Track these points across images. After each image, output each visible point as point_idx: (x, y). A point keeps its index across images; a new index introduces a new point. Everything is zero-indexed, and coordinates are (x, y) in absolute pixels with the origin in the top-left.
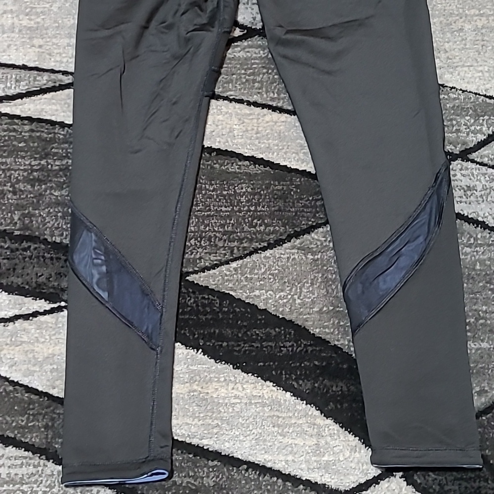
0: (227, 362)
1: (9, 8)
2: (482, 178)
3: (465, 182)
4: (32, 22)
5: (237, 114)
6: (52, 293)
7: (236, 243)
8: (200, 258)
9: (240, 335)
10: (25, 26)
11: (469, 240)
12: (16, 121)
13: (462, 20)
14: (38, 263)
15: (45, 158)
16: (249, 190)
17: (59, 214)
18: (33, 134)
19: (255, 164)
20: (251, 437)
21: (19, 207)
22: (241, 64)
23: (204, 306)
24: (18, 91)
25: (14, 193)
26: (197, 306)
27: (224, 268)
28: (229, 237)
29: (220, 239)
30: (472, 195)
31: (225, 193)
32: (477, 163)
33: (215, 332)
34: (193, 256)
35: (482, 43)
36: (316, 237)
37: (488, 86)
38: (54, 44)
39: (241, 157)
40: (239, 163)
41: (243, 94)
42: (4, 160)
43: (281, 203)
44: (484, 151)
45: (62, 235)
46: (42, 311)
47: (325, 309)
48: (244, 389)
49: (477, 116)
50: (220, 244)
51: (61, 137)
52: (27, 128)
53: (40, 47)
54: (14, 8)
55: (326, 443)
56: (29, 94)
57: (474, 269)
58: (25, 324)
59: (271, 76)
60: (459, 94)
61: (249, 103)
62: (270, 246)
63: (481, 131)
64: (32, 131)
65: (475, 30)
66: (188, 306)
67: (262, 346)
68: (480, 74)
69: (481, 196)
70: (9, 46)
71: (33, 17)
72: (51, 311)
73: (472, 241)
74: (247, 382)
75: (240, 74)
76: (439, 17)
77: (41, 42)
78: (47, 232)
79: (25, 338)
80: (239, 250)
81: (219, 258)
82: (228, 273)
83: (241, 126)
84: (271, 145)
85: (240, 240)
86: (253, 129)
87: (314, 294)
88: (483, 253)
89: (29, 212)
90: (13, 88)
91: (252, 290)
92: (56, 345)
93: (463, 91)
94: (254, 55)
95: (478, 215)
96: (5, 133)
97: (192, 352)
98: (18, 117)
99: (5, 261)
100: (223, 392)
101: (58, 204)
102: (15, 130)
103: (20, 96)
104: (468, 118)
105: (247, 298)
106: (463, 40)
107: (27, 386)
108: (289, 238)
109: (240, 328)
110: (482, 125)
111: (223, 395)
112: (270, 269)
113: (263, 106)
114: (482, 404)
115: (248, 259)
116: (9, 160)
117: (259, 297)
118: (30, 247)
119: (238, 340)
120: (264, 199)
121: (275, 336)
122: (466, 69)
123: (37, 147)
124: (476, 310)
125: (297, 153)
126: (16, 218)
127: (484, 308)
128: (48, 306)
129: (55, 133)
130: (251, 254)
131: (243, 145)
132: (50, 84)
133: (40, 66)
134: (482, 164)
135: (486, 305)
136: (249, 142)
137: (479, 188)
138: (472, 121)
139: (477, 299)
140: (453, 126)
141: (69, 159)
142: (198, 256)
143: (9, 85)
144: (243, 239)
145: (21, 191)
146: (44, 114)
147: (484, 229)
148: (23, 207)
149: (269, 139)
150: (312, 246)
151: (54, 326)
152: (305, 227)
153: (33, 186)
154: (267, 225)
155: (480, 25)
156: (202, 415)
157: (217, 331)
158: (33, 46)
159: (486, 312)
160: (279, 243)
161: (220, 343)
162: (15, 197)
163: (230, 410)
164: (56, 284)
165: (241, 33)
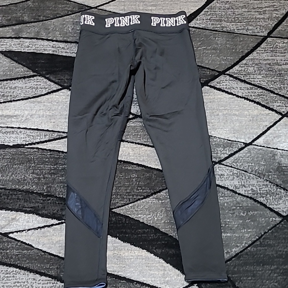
0: (128, 243)
1: (42, 108)
2: (227, 171)
3: (220, 173)
4: (51, 113)
5: (131, 147)
6: (59, 217)
7: (131, 197)
8: (117, 203)
9: (133, 232)
10: (48, 115)
11: (222, 194)
12: (45, 151)
13: (218, 111)
14: (53, 205)
15: (56, 165)
16: (136, 176)
17: (62, 187)
18: (51, 156)
19: (138, 166)
20: (138, 271)
21: (45, 184)
22: (132, 128)
23: (119, 221)
24: (45, 139)
25: (44, 178)
26: (116, 221)
27: (126, 206)
28: (128, 194)
29: (125, 195)
30: (223, 177)
31: (127, 177)
32: (225, 165)
33: (123, 231)
34: (114, 202)
35: (226, 120)
36: (162, 194)
37: (229, 136)
38: (59, 121)
39: (133, 164)
40: (133, 166)
41: (133, 140)
42: (40, 166)
43: (148, 181)
44: (227, 161)
45: (63, 194)
46: (55, 224)
47: (166, 221)
48: (135, 253)
49: (224, 147)
50: (125, 197)
51: (62, 157)
52: (49, 153)
53: (54, 122)
54: (44, 108)
55: (167, 273)
56: (50, 141)
57: (224, 206)
58: (49, 229)
59: (144, 133)
60: (217, 139)
61: (136, 143)
62: (145, 198)
63: (226, 153)
64: (51, 155)
65: (223, 115)
66: (112, 221)
67: (142, 236)
68: (225, 132)
69: (226, 178)
70: (42, 123)
71: (51, 111)
72: (59, 224)
73: (223, 195)
74: (136, 250)
75: (132, 132)
76: (209, 110)
77: (54, 121)
78: (57, 193)
79: (48, 234)
80: (132, 199)
81: (124, 202)
82: (128, 208)
83: (133, 152)
84: (145, 159)
85: (133, 195)
86: (137, 153)
87: (162, 216)
88: (227, 199)
89: (50, 186)
90: (43, 138)
91: (138, 215)
92: (61, 237)
93: (219, 138)
94: (138, 125)
95: (225, 185)
96: (40, 156)
97: (114, 239)
98: (45, 149)
99: (41, 204)
100: (126, 254)
101: (61, 182)
102: (44, 154)
103: (46, 141)
104: (221, 148)
105: (136, 218)
106: (218, 119)
107: (49, 253)
108: (152, 195)
109: (133, 229)
110: (226, 151)
111: (126, 255)
112: (145, 206)
113: (141, 144)
114: (228, 257)
115: (136, 203)
116: (42, 166)
117: (140, 217)
118: (50, 199)
119: (132, 234)
120: (142, 179)
121: (147, 232)
122: (220, 130)
123: (53, 161)
124: (225, 221)
125: (155, 162)
126: (45, 188)
127: (228, 220)
128: (57, 222)
129: (60, 155)
130: (137, 201)
131: (134, 159)
132: (58, 137)
133: (54, 130)
134: (226, 166)
135: (229, 219)
136: (136, 158)
137: (226, 175)
138: (223, 149)
139: (226, 217)
140: (215, 151)
141: (65, 165)
142: (116, 202)
143: (42, 137)
144: (134, 195)
145: (47, 177)
146: (55, 148)
147: (228, 190)
148: (47, 184)
149: (143, 157)
150: (161, 197)
151: (60, 229)
152: (158, 190)
153: (51, 176)
154: (143, 190)
155: (225, 113)
156: (118, 263)
157: (124, 231)
158: (51, 122)
159: (229, 222)
160: (148, 196)
161: (125, 235)
162: (44, 180)
163: (130, 261)
164: (61, 213)
165: (133, 117)
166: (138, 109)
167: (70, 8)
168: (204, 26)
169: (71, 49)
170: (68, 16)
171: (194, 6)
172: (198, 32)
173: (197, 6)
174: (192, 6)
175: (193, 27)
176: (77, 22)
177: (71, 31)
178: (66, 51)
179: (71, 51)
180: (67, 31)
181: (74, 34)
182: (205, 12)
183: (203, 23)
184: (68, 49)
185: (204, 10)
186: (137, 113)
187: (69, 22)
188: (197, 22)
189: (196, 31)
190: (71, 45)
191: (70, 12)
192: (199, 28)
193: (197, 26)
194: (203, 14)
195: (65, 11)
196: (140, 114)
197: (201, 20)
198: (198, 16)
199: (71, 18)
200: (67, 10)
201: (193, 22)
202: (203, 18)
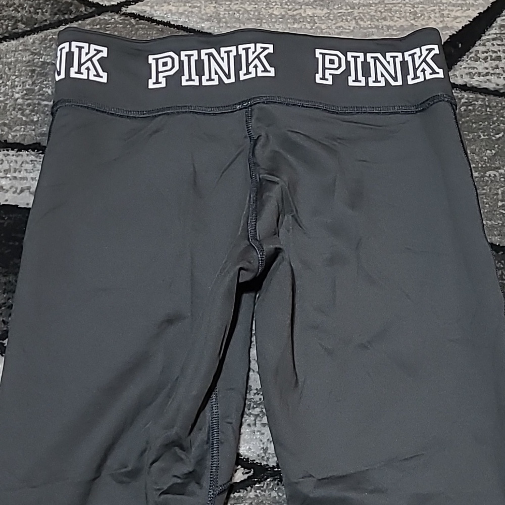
165: (246, 476)
166: (265, 440)
167: (23, 8)
168: (501, 82)
169: (16, 174)
170: (13, 42)
171: (461, 5)
172: (481, 106)
173: (473, 5)
174: (454, 5)
175: (464, 88)
176: (44, 63)
177: (20, 101)
179: (15, 182)
180: (6, 100)
181: (33, 113)
182: (502, 29)
183: (497, 71)
184: (7, 174)
185: (498, 20)
186: (263, 457)
187: (15, 67)
188: (477, 69)
189: (475, 104)
190: (17, 156)
191: (23, 26)
192: (485, 91)
193: (477, 81)
194: (495, 36)
195: (6, 23)
196: (273, 462)
197: (489, 58)
198: (480, 45)
199: (26, 50)
200: (11, 18)
201: (461, 66)
202: (496, 50)
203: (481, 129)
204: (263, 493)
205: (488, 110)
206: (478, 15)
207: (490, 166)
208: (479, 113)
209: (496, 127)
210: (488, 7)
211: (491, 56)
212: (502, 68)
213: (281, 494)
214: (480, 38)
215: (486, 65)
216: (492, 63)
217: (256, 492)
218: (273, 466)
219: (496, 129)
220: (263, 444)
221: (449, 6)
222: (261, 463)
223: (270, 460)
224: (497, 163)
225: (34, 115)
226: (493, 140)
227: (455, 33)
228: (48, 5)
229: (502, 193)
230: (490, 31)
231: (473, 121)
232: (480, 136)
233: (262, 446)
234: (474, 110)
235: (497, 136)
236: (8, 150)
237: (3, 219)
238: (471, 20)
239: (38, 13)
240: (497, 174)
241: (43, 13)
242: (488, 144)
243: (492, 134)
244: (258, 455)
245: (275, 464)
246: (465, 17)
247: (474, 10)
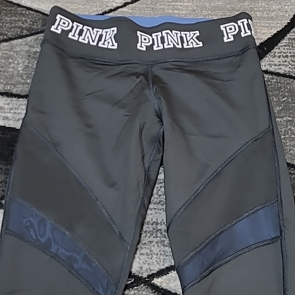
166: (141, 262)
167: (27, 22)
168: (287, 69)
169: (16, 111)
171: (268, 27)
172: (275, 82)
173: (274, 27)
174: (263, 27)
175: (266, 72)
177: (21, 72)
178: (5, 115)
179: (15, 116)
180: (14, 71)
181: (27, 79)
182: (290, 40)
183: (286, 63)
184: (11, 111)
185: (288, 35)
186: (140, 272)
187: (20, 53)
188: (274, 62)
189: (272, 81)
190: (17, 101)
191: (26, 32)
192: (278, 74)
193: (274, 68)
194: (286, 44)
195: (17, 30)
196: (145, 275)
197: (282, 56)
198: (277, 48)
199: (26, 45)
200: (20, 27)
201: (265, 60)
202: (285, 52)
203: (274, 95)
204: (138, 292)
205: (279, 84)
206: (276, 32)
207: (278, 116)
208: (274, 86)
209: (283, 94)
210: (283, 28)
211: (283, 55)
212: (288, 62)
213: (148, 293)
214: (277, 45)
215: (280, 60)
216: (283, 59)
217: (134, 291)
218: (145, 277)
219: (283, 95)
220: (140, 264)
221: (260, 27)
222: (138, 275)
223: (144, 274)
224: (283, 114)
225: (28, 80)
226: (281, 102)
227: (263, 42)
228: (40, 21)
229: (284, 131)
230: (282, 41)
231: (270, 90)
232: (274, 99)
233: (140, 266)
234: (271, 84)
235: (284, 99)
236: (12, 98)
237: (7, 135)
238: (273, 35)
239: (34, 25)
240: (282, 121)
241: (37, 25)
242: (278, 104)
243: (280, 98)
244: (137, 271)
245: (146, 277)
246: (269, 33)
247: (274, 30)
